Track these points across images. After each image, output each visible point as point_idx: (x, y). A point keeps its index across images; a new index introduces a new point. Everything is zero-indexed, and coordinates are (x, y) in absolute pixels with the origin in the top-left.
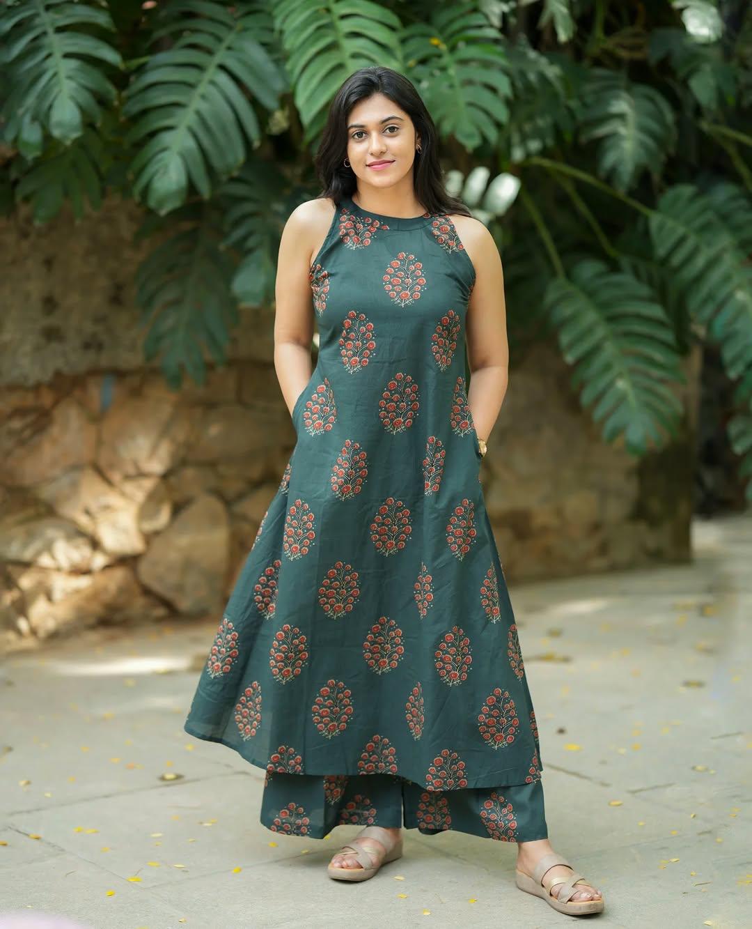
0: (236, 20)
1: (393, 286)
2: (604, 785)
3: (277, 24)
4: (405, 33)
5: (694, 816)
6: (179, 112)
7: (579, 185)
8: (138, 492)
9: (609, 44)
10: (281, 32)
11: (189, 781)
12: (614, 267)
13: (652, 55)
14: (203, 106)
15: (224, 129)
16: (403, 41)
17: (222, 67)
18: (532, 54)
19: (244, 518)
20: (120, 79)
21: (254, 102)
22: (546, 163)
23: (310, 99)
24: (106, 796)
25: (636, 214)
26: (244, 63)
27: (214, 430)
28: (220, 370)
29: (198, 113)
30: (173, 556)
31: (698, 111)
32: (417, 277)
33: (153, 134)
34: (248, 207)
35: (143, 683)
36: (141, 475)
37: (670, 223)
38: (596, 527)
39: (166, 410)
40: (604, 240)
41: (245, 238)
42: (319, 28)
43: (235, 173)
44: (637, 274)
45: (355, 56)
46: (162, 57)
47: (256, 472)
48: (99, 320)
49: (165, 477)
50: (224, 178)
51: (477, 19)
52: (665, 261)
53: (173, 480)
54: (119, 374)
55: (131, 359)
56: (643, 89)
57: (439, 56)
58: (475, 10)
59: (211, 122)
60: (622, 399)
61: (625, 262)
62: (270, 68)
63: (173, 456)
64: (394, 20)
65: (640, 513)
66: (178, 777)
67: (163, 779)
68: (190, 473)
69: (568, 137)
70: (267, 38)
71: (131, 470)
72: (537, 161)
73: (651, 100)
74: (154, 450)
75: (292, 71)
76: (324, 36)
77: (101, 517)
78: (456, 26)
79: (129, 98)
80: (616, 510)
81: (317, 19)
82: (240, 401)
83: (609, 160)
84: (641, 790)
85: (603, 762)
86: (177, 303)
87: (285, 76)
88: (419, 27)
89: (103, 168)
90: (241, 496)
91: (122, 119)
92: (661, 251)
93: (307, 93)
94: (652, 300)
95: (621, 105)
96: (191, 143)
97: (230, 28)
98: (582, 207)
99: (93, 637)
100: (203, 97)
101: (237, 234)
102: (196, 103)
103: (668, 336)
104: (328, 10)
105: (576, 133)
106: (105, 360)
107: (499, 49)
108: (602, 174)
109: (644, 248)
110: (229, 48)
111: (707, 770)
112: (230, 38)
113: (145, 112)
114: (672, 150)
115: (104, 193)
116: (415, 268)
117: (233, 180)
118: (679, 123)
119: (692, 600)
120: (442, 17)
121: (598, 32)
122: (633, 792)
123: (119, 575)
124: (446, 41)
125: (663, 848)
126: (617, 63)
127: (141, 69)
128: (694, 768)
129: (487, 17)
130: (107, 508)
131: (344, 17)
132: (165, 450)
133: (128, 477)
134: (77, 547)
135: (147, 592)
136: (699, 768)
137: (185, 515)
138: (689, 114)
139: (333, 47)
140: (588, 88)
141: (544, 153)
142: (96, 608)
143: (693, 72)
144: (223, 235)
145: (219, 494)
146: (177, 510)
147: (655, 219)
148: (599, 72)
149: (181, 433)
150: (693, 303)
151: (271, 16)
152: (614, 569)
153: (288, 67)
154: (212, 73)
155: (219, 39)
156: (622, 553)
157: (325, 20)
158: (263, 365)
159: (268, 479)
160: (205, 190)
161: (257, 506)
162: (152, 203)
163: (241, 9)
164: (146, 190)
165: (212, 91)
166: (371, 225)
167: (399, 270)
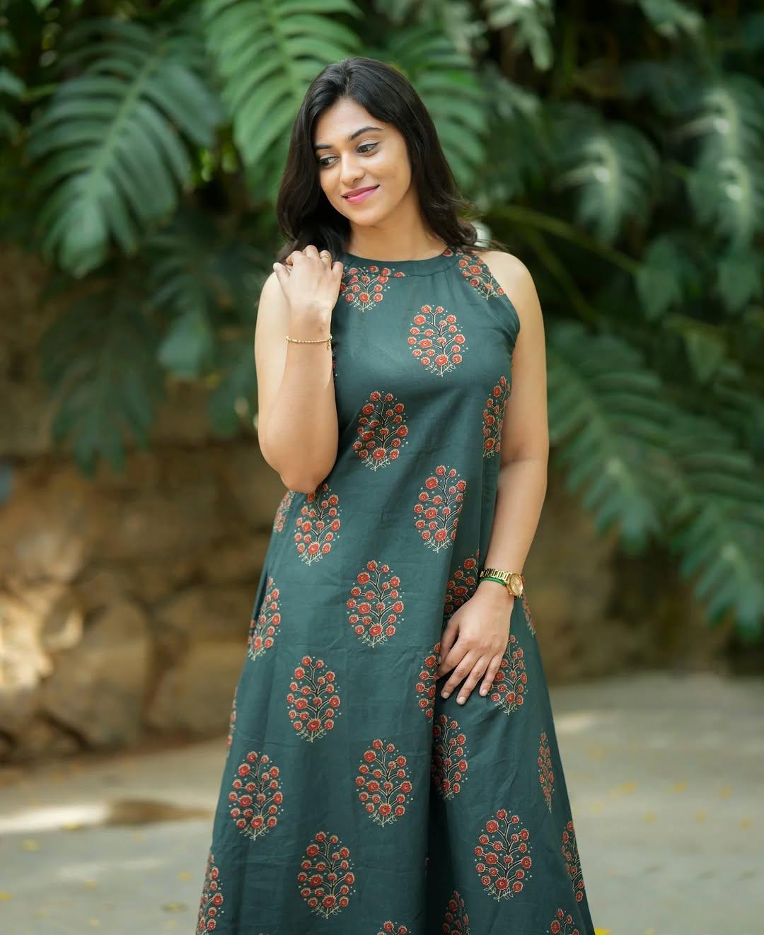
0: (160, 41)
1: (424, 350)
3: (212, 45)
6: (94, 152)
7: (550, 237)
8: (41, 602)
9: (581, 78)
10: (216, 55)
12: (593, 331)
14: (124, 144)
15: (149, 170)
17: (145, 98)
18: (504, 85)
19: (168, 627)
20: (23, 112)
21: (185, 139)
23: (254, 135)
26: (172, 93)
27: (133, 525)
28: (143, 453)
29: (117, 152)
30: (85, 677)
32: (453, 334)
33: (63, 180)
34: (174, 262)
36: (44, 579)
38: (567, 628)
39: (76, 504)
40: (578, 301)
41: (170, 303)
42: (262, 50)
43: (165, 222)
44: (616, 333)
45: (306, 82)
46: (72, 87)
47: (181, 571)
49: (76, 582)
50: (152, 228)
51: (441, 43)
52: (657, 325)
53: (84, 586)
54: (18, 462)
55: (34, 443)
58: (439, 32)
59: (133, 163)
60: (615, 485)
61: (604, 323)
62: (202, 98)
63: (85, 556)
64: (350, 38)
65: (616, 611)
68: (101, 576)
70: (197, 61)
71: (31, 574)
74: (62, 550)
75: (229, 102)
76: (266, 59)
78: (418, 49)
79: (33, 137)
80: (590, 608)
81: (258, 41)
83: (589, 208)
86: (90, 377)
87: (220, 106)
90: (162, 602)
91: (26, 162)
95: (599, 147)
96: (107, 188)
97: (150, 50)
100: (125, 133)
102: (115, 141)
104: (269, 29)
105: (548, 178)
107: (469, 77)
108: (581, 224)
109: (628, 308)
110: (153, 75)
112: (152, 63)
113: (52, 154)
116: (448, 322)
117: (162, 229)
120: (399, 41)
121: (569, 64)
124: (405, 66)
127: (46, 102)
129: (450, 40)
131: (292, 36)
133: (28, 583)
137: (98, 627)
139: (280, 72)
144: (146, 295)
145: (137, 599)
146: (89, 619)
147: (644, 276)
149: (93, 528)
151: (202, 38)
153: (225, 95)
154: (133, 105)
155: (138, 64)
157: (266, 41)
158: (188, 448)
159: (196, 580)
160: (129, 243)
161: (183, 612)
162: (67, 259)
163: (164, 29)
164: (58, 248)
165: (132, 126)
166: (380, 273)
167: (427, 327)
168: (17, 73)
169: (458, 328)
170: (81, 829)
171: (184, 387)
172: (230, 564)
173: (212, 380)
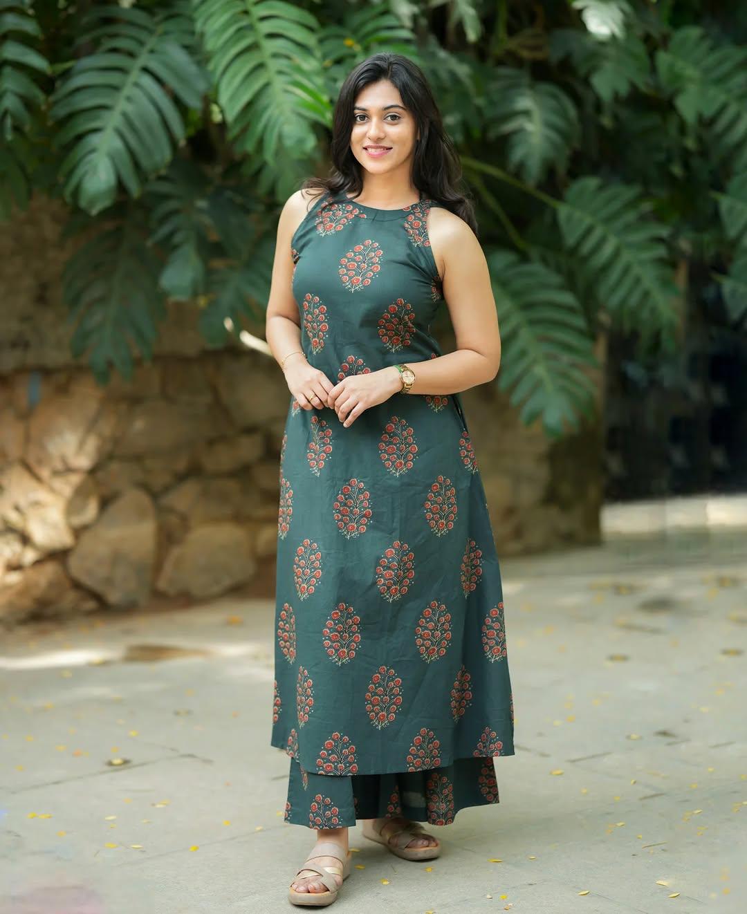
0: (158, 24)
2: (543, 755)
3: (198, 26)
4: (322, 33)
5: (635, 783)
6: (105, 114)
7: (488, 180)
8: (66, 486)
9: (512, 44)
10: (202, 35)
11: (136, 766)
12: (524, 258)
13: (553, 54)
14: (129, 108)
15: (150, 129)
16: (321, 41)
17: (146, 70)
18: (442, 54)
19: (171, 510)
20: (47, 84)
21: (177, 101)
23: (233, 98)
24: (56, 783)
25: (542, 206)
26: (167, 66)
27: (139, 425)
28: (148, 364)
29: (125, 115)
30: (103, 550)
31: (599, 106)
32: (373, 264)
33: (80, 137)
34: (172, 205)
35: (79, 674)
36: (69, 470)
37: (578, 214)
38: (510, 511)
39: (92, 406)
40: (513, 233)
41: (172, 234)
42: (239, 30)
43: (163, 172)
44: (544, 261)
45: (275, 56)
46: (87, 62)
47: (181, 465)
48: (25, 319)
49: (92, 472)
50: (152, 177)
51: (389, 21)
52: (573, 251)
53: (101, 475)
54: (46, 372)
55: (56, 357)
56: (546, 87)
57: (354, 56)
58: (386, 12)
59: (137, 123)
60: (539, 384)
61: (534, 252)
62: (192, 69)
63: (99, 450)
64: (311, 20)
65: (551, 497)
66: (126, 762)
67: (110, 764)
68: (115, 467)
69: (476, 133)
70: (188, 40)
71: (59, 466)
73: (554, 97)
74: (81, 444)
75: (213, 72)
76: (243, 37)
77: (31, 513)
78: (370, 26)
79: (55, 103)
80: (529, 495)
81: (237, 21)
82: (164, 395)
83: (517, 154)
84: (580, 760)
85: (540, 734)
86: (102, 300)
87: (207, 76)
88: (334, 29)
89: (30, 169)
90: (167, 489)
91: (50, 123)
92: (570, 240)
93: (230, 91)
94: (561, 288)
95: (525, 102)
96: (118, 144)
97: (151, 32)
98: (490, 201)
99: (23, 632)
100: (129, 99)
101: (165, 230)
102: (122, 105)
103: (579, 322)
104: (246, 12)
105: (485, 130)
106: (31, 358)
107: (412, 48)
108: (512, 168)
109: (552, 240)
110: (152, 51)
111: (641, 738)
112: (152, 42)
113: (71, 116)
114: (577, 145)
115: (30, 195)
117: (161, 178)
118: (582, 118)
119: (606, 580)
120: (356, 19)
121: (501, 31)
122: (573, 761)
123: (50, 569)
124: (360, 41)
125: (608, 814)
126: (518, 62)
127: (66, 74)
128: (628, 737)
129: (398, 17)
130: (36, 504)
131: (263, 19)
132: (92, 444)
133: (56, 473)
134: (8, 543)
135: (77, 585)
136: (634, 736)
137: (113, 509)
138: (589, 109)
139: (254, 47)
140: (494, 86)
142: (27, 603)
143: (593, 69)
144: (149, 232)
145: (145, 487)
146: (105, 503)
147: (563, 211)
148: (503, 71)
149: (107, 427)
150: (602, 290)
151: (192, 20)
152: (529, 552)
153: (211, 67)
154: (136, 75)
155: (141, 43)
156: (535, 536)
157: (244, 23)
158: (185, 360)
159: (194, 471)
160: (135, 189)
161: (184, 498)
162: (83, 203)
163: (161, 14)
164: (77, 191)
165: (137, 93)
166: (352, 211)
167: (360, 254)
168: (41, 52)
169: (380, 260)
170: (105, 664)
171: (179, 306)
172: (223, 458)
173: (202, 302)
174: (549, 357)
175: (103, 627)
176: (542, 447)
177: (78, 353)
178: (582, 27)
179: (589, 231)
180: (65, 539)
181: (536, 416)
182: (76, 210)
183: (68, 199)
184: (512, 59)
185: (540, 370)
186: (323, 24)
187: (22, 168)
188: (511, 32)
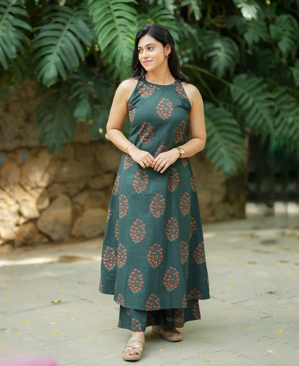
0: (74, 12)
1: (160, 111)
2: (223, 301)
3: (90, 13)
4: (139, 16)
5: (259, 312)
6: (53, 47)
7: (203, 75)
8: (36, 194)
9: (213, 21)
10: (92, 17)
11: (64, 303)
12: (217, 106)
13: (229, 26)
14: (63, 45)
15: (71, 54)
16: (138, 19)
17: (69, 30)
18: (186, 25)
19: (77, 203)
20: (30, 35)
21: (81, 42)
22: (190, 66)
23: (104, 41)
24: (32, 310)
25: (224, 85)
26: (77, 28)
27: (65, 169)
28: (69, 146)
29: (61, 48)
30: (50, 219)
31: (247, 46)
32: (170, 108)
33: (43, 56)
34: (79, 83)
35: (41, 267)
36: (38, 187)
37: (238, 89)
38: (210, 205)
39: (47, 162)
40: (212, 96)
41: (78, 95)
42: (106, 15)
43: (76, 70)
44: (225, 107)
45: (120, 25)
46: (46, 27)
47: (82, 185)
48: (21, 128)
49: (47, 188)
50: (71, 72)
51: (164, 12)
52: (236, 103)
53: (50, 189)
54: (29, 149)
55: (33, 143)
56: (226, 38)
58: (164, 8)
59: (66, 51)
60: (222, 155)
61: (221, 103)
62: (88, 30)
63: (50, 180)
64: (134, 11)
65: (226, 200)
66: (59, 302)
67: (53, 302)
68: (56, 186)
69: (199, 56)
70: (86, 19)
71: (34, 185)
72: (187, 66)
73: (230, 42)
74: (43, 177)
75: (96, 31)
76: (108, 18)
77: (23, 204)
78: (157, 14)
79: (34, 43)
80: (218, 198)
81: (105, 11)
82: (75, 158)
83: (215, 65)
84: (237, 303)
85: (222, 293)
86: (51, 121)
87: (93, 33)
88: (143, 15)
89: (24, 69)
90: (76, 195)
91: (32, 51)
92: (235, 99)
93: (102, 39)
94: (232, 118)
95: (218, 44)
96: (58, 59)
97: (72, 15)
98: (203, 83)
100: (63, 42)
101: (75, 94)
102: (60, 44)
103: (238, 131)
104: (109, 8)
105: (202, 56)
106: (23, 143)
107: (174, 23)
108: (212, 70)
109: (228, 98)
110: (72, 23)
111: (261, 294)
112: (72, 19)
113: (40, 48)
114: (238, 61)
115: (24, 78)
116: (169, 104)
117: (75, 73)
118: (240, 50)
119: (248, 232)
120: (152, 11)
121: (209, 16)
122: (234, 303)
123: (30, 226)
124: (153, 20)
125: (248, 324)
127: (38, 32)
128: (256, 294)
129: (169, 11)
130: (25, 200)
131: (116, 10)
132: (47, 177)
133: (33, 188)
135: (40, 232)
136: (258, 294)
137: (55, 203)
138: (243, 47)
139: (112, 21)
140: (206, 38)
141: (190, 62)
142: (21, 239)
143: (245, 32)
144: (70, 94)
145: (67, 194)
146: (52, 200)
147: (232, 87)
148: (209, 32)
149: (52, 170)
151: (87, 11)
152: (218, 221)
153: (95, 29)
154: (65, 32)
155: (68, 20)
156: (220, 215)
157: (108, 12)
158: (84, 145)
159: (86, 188)
160: (64, 77)
161: (82, 199)
162: (44, 82)
163: (76, 8)
164: (42, 78)
165: (65, 39)
166: (153, 87)
167: (163, 104)
168: (28, 23)
169: (172, 106)
170: (51, 263)
171: (81, 123)
172: (98, 183)
173: (91, 122)
174: (227, 145)
175: (50, 249)
176: (223, 180)
177: (41, 141)
178: (241, 15)
179: (242, 95)
180: (36, 214)
181: (221, 168)
182: (41, 85)
183: (38, 80)
184: (213, 27)
185: (222, 150)
186: (139, 13)
187: (21, 68)
188: (213, 16)
